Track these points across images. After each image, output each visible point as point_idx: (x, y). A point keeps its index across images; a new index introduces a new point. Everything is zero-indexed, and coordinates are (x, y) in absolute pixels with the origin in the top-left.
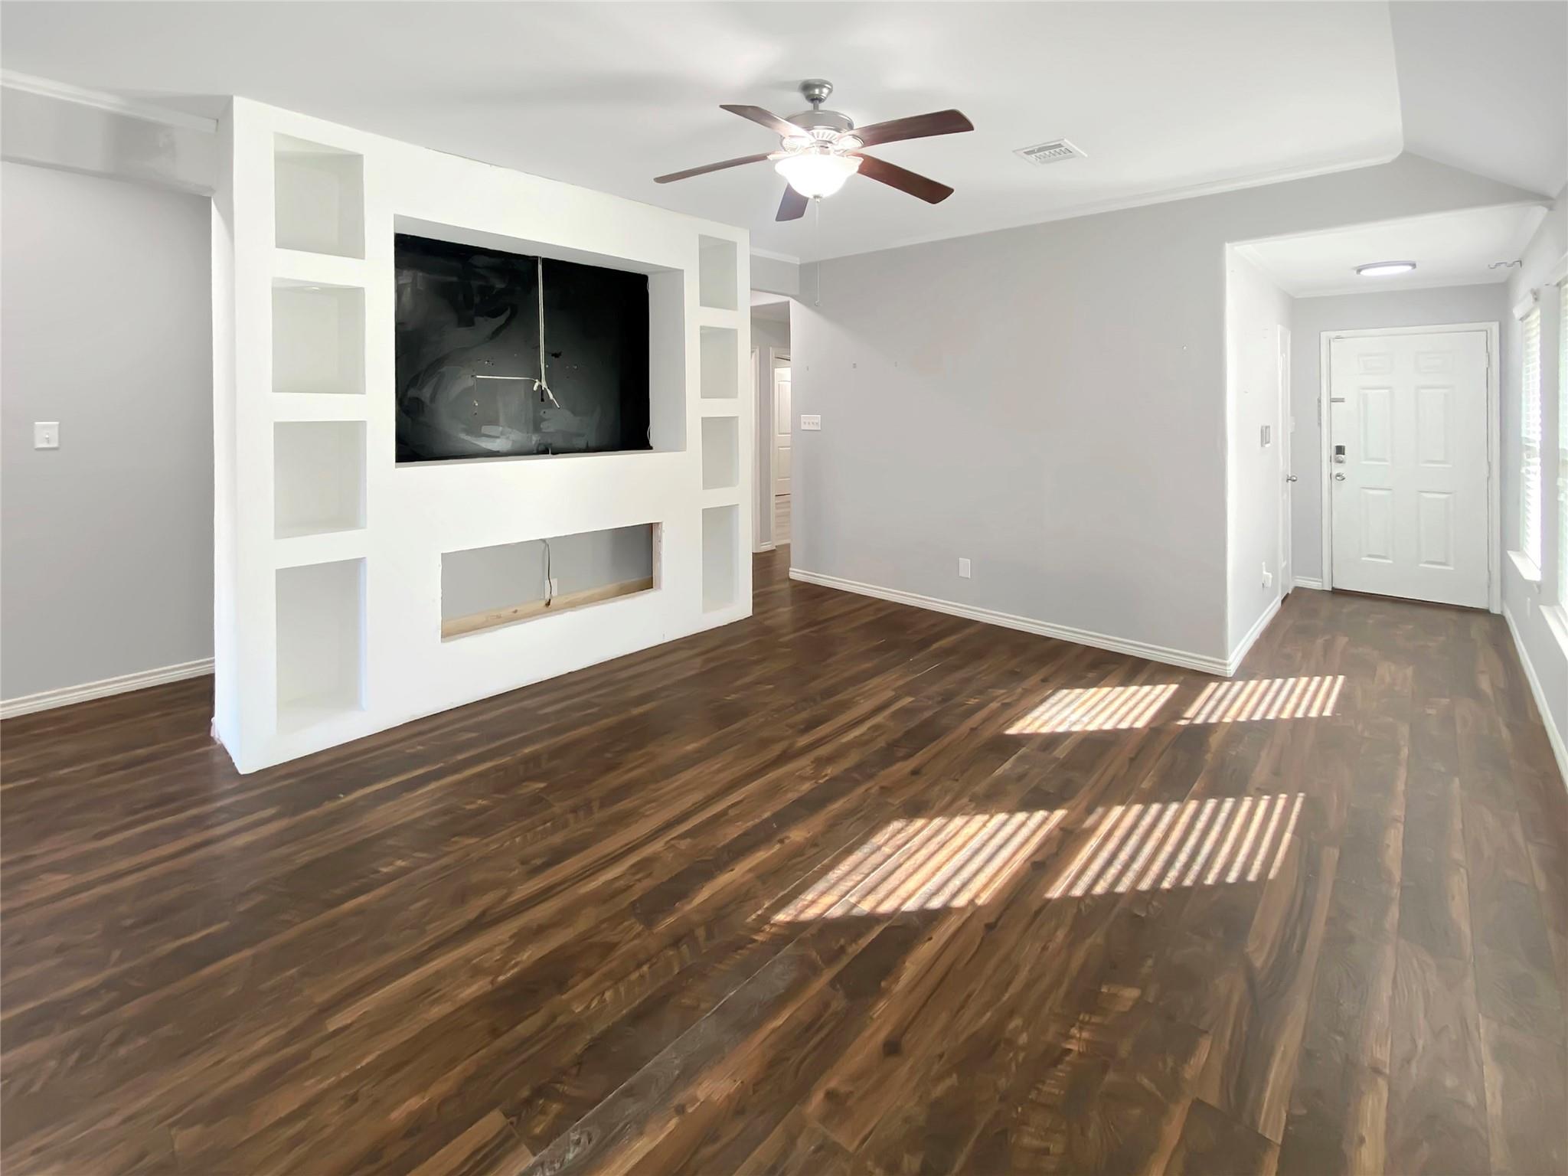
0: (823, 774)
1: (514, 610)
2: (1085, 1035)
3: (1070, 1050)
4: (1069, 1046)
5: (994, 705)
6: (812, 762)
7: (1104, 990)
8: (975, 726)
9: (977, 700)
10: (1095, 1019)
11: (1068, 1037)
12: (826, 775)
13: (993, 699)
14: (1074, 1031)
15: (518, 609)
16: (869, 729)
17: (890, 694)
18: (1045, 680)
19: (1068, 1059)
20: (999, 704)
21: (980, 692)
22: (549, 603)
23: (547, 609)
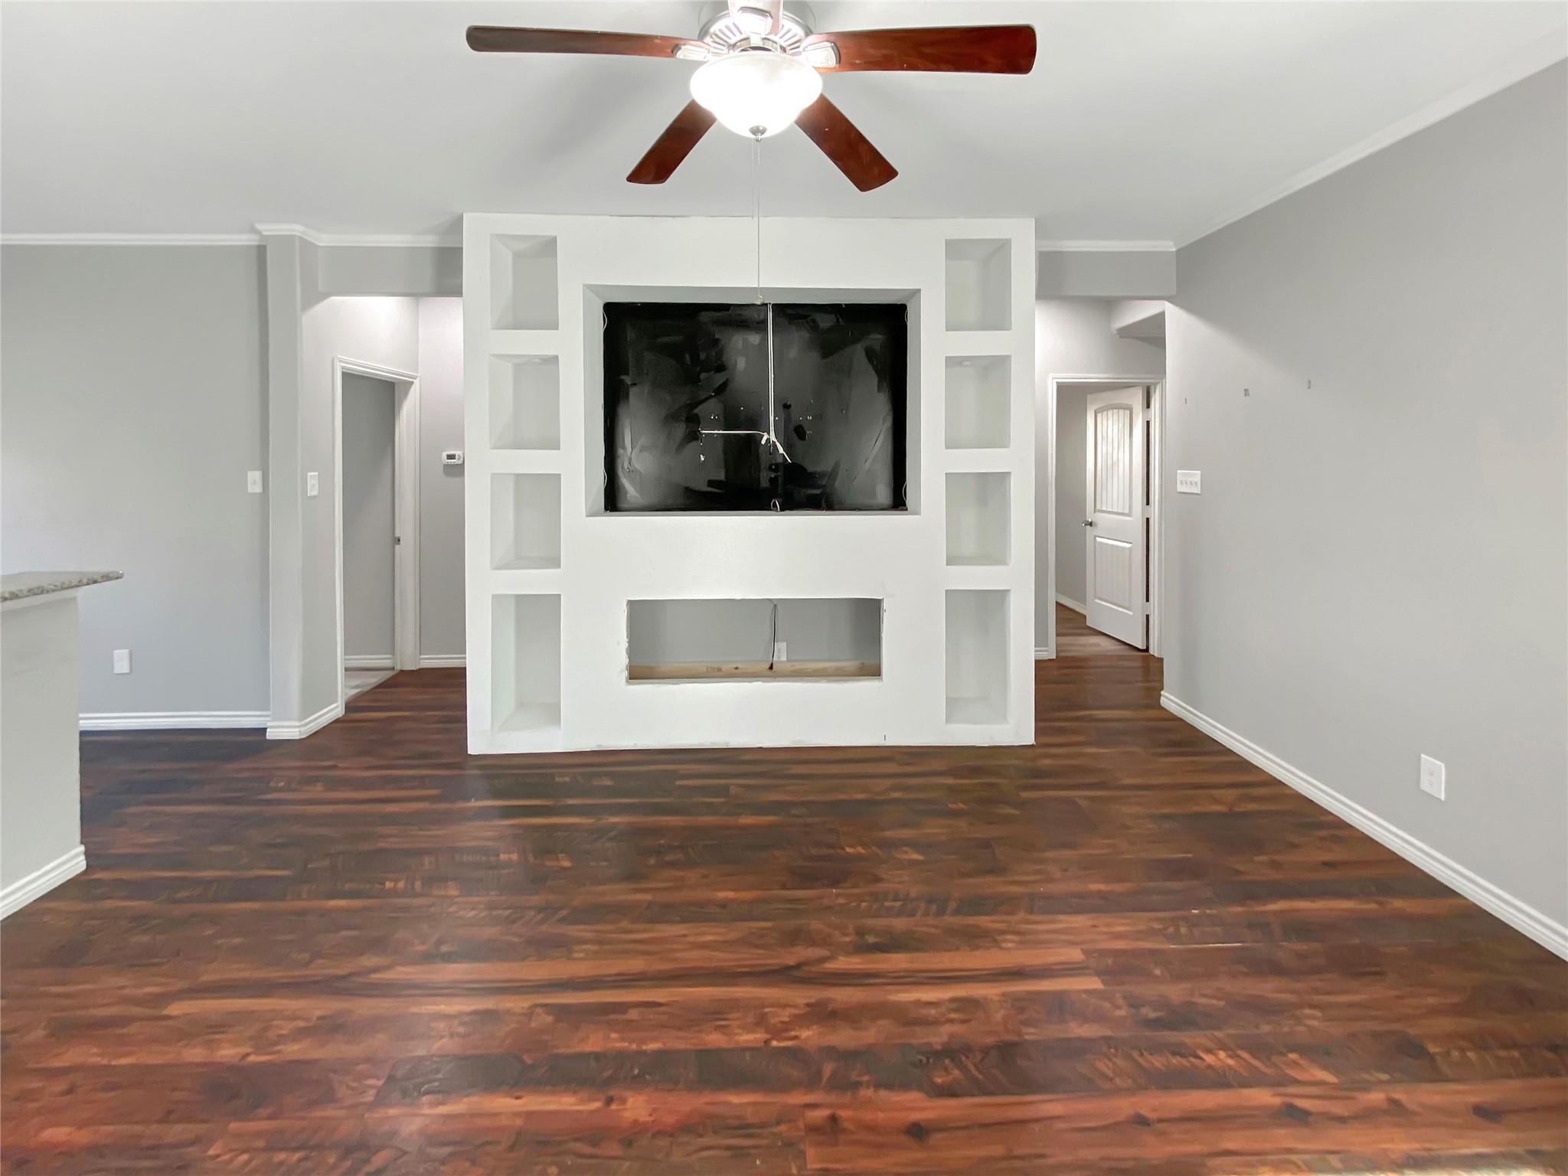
0: (793, 1033)
1: (735, 666)
5: (1263, 1097)
6: (808, 1005)
8: (1152, 1116)
9: (1230, 1062)
12: (796, 1038)
13: (1279, 1082)
15: (739, 666)
16: (953, 1000)
17: (1075, 955)
18: (1488, 1114)
20: (1277, 1101)
21: (1259, 1048)
22: (771, 668)
23: (769, 673)
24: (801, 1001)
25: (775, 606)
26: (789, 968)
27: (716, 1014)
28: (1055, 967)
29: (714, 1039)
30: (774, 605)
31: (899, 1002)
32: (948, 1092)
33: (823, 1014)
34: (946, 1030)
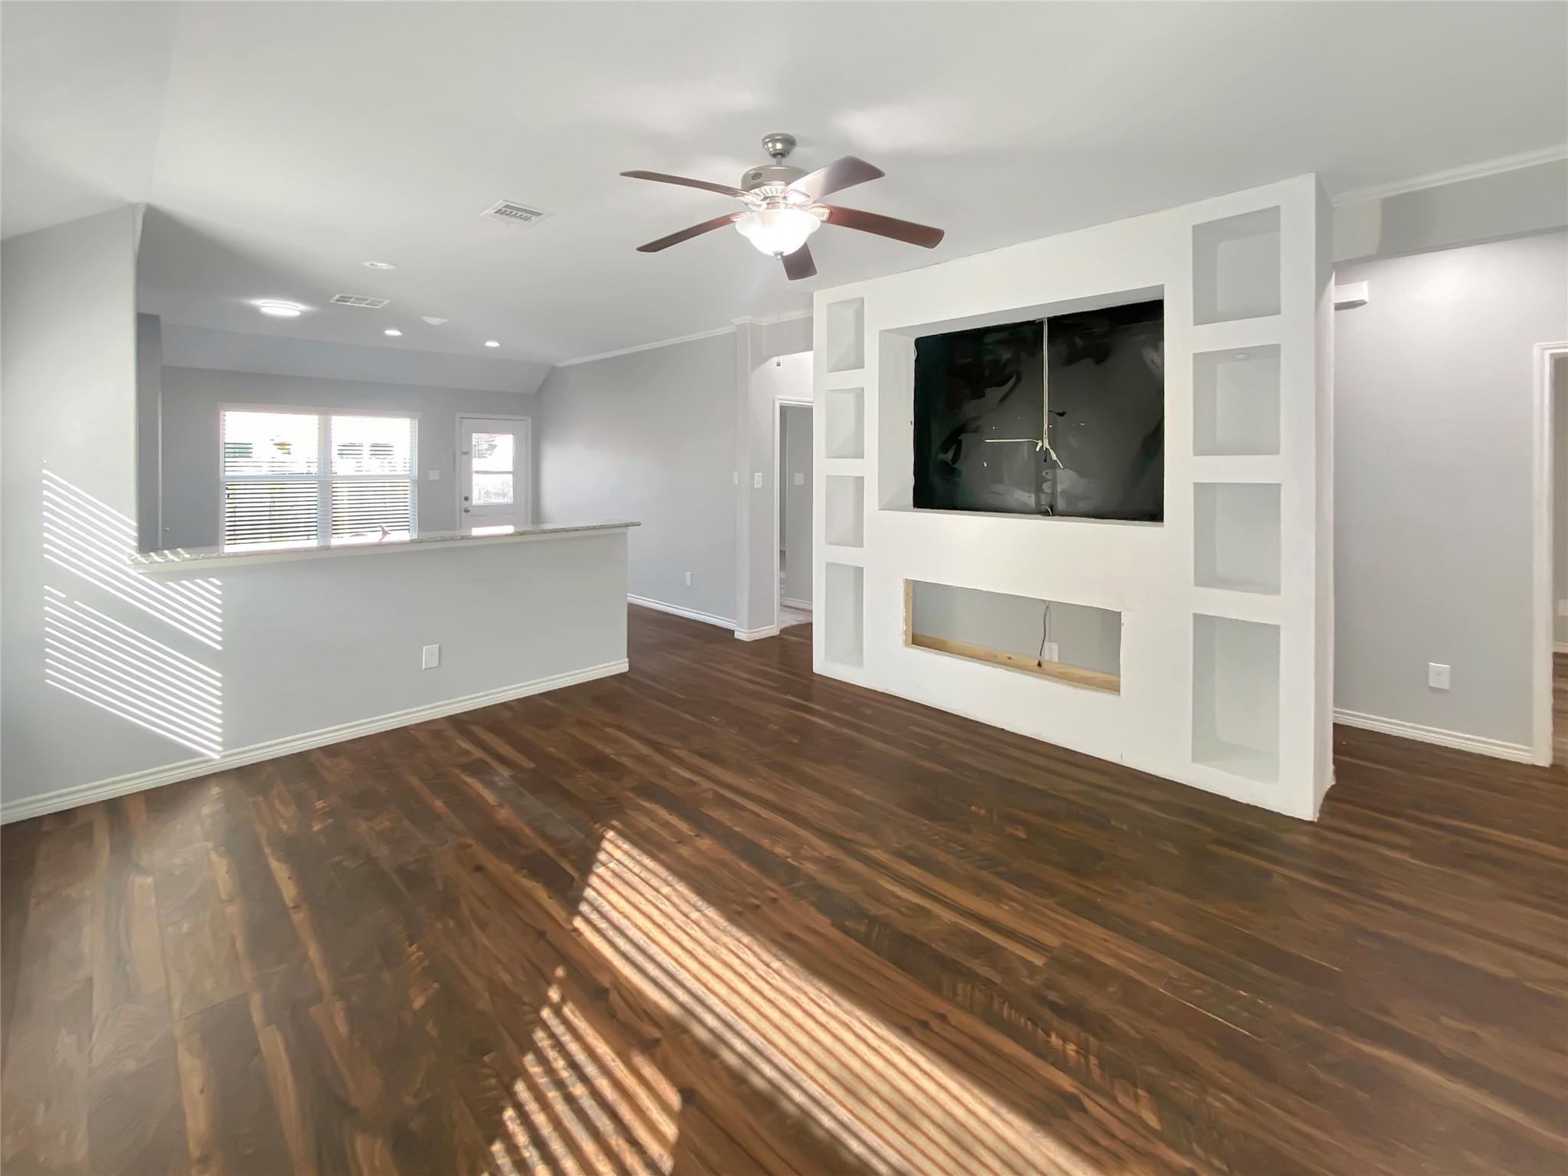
2: (414, 958)
3: (411, 945)
4: (415, 945)
7: (436, 985)
10: (418, 969)
11: (419, 949)
14: (421, 953)
19: (408, 943)
21: (1118, 1069)
22: (1039, 665)
23: (1038, 668)
24: (827, 853)
25: (1047, 607)
26: (842, 838)
27: (776, 833)
28: (1019, 935)
29: (766, 842)
30: (1048, 605)
31: (880, 885)
32: (846, 931)
33: (831, 865)
34: (887, 911)
